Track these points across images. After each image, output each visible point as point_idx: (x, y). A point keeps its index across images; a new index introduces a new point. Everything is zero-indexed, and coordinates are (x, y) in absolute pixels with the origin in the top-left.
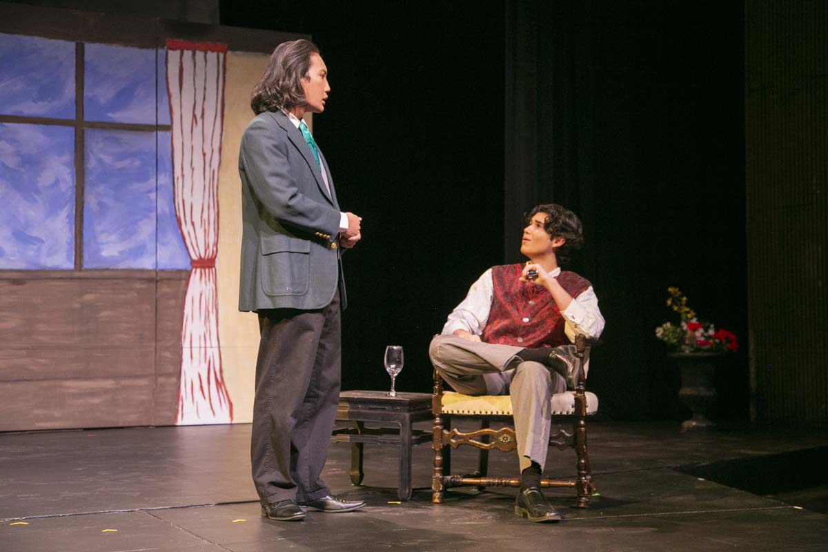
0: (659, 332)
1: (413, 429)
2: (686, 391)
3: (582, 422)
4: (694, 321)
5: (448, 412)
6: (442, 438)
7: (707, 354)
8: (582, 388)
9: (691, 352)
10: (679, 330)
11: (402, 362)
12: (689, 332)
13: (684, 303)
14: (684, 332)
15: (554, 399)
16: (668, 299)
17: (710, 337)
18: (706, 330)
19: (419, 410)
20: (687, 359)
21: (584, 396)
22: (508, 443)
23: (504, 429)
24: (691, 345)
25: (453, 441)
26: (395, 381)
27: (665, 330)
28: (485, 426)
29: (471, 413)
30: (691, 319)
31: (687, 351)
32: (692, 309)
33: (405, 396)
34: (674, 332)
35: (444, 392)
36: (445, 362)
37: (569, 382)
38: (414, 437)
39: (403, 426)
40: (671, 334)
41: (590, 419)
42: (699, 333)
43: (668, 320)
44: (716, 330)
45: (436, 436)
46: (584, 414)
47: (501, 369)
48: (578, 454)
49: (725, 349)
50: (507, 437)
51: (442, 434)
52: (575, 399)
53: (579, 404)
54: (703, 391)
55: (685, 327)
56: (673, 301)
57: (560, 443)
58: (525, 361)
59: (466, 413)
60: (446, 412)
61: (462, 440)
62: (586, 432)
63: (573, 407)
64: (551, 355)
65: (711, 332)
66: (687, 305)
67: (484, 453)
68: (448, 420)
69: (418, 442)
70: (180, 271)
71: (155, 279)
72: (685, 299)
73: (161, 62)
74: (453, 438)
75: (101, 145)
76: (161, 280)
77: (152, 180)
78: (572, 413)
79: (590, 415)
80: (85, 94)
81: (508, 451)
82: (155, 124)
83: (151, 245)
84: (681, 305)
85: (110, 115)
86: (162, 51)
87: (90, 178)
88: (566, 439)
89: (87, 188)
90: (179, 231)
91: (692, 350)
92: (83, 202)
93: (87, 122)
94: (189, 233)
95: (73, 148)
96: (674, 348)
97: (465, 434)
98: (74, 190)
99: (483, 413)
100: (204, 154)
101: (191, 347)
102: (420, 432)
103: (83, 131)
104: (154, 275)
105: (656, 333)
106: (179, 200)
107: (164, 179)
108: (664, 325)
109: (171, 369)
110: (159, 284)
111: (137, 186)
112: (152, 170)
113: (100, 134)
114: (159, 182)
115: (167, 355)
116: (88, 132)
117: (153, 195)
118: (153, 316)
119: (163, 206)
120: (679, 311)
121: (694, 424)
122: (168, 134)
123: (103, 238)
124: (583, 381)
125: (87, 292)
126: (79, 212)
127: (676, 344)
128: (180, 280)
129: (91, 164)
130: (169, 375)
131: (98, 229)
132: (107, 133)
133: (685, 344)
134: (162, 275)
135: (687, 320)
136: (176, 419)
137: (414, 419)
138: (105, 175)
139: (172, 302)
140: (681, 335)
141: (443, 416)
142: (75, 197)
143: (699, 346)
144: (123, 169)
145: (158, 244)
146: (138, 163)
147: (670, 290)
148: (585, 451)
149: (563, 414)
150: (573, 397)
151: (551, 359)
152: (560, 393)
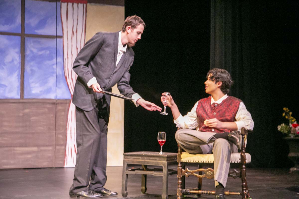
0: (279, 128)
1: (169, 169)
2: (291, 154)
3: (244, 166)
4: (295, 123)
5: (184, 161)
8: (244, 151)
10: (288, 127)
12: (293, 128)
14: (291, 128)
16: (283, 113)
19: (171, 160)
20: (292, 140)
21: (245, 155)
22: (211, 175)
23: (209, 169)
24: (294, 134)
25: (186, 174)
27: (282, 127)
28: (201, 167)
29: (195, 162)
31: (292, 136)
32: (294, 118)
33: (166, 154)
34: (286, 128)
35: (182, 152)
38: (169, 173)
39: (164, 167)
40: (284, 129)
42: (298, 128)
43: (283, 123)
45: (179, 172)
46: (245, 163)
47: (207, 142)
48: (242, 180)
50: (210, 173)
51: (182, 171)
53: (243, 158)
55: (291, 125)
56: (286, 114)
57: (234, 176)
58: (217, 138)
59: (192, 162)
61: (190, 173)
62: (245, 171)
63: (240, 159)
64: (229, 135)
66: (292, 116)
67: (200, 179)
68: (184, 165)
69: (171, 174)
70: (66, 100)
71: (55, 103)
72: (291, 113)
73: (59, 8)
74: (186, 173)
75: (32, 44)
76: (58, 103)
77: (55, 60)
78: (240, 162)
79: (247, 163)
80: (25, 22)
81: (211, 179)
82: (56, 35)
83: (54, 88)
84: (289, 116)
85: (36, 31)
86: (59, 3)
87: (27, 59)
88: (237, 173)
89: (26, 63)
90: (66, 82)
91: (294, 136)
92: (24, 69)
93: (26, 34)
94: (70, 83)
95: (20, 46)
96: (286, 135)
97: (191, 171)
98: (21, 64)
99: (200, 162)
100: (77, 49)
101: (71, 133)
102: (172, 170)
103: (24, 38)
104: (55, 101)
105: (277, 128)
106: (66, 69)
107: (59, 60)
108: (282, 125)
109: (62, 143)
110: (57, 105)
111: (48, 62)
112: (54, 55)
113: (32, 40)
114: (57, 61)
115: (61, 136)
116: (26, 39)
117: (55, 67)
118: (54, 119)
119: (59, 71)
120: (288, 118)
121: (295, 169)
122: (61, 40)
123: (33, 85)
124: (244, 148)
125: (26, 109)
126: (22, 74)
127: (287, 133)
128: (66, 103)
129: (28, 52)
130: (61, 145)
131: (31, 81)
132: (35, 39)
133: (291, 133)
134: (58, 101)
135: (292, 123)
136: (64, 164)
137: (169, 164)
138: (34, 58)
139: (63, 113)
140: (289, 129)
141: (181, 163)
142: (20, 67)
143: (298, 134)
144: (41, 55)
145: (57, 88)
146: (48, 52)
147: (284, 109)
148: (245, 179)
149: (235, 162)
150: (240, 155)
151: (229, 137)
152: (235, 153)
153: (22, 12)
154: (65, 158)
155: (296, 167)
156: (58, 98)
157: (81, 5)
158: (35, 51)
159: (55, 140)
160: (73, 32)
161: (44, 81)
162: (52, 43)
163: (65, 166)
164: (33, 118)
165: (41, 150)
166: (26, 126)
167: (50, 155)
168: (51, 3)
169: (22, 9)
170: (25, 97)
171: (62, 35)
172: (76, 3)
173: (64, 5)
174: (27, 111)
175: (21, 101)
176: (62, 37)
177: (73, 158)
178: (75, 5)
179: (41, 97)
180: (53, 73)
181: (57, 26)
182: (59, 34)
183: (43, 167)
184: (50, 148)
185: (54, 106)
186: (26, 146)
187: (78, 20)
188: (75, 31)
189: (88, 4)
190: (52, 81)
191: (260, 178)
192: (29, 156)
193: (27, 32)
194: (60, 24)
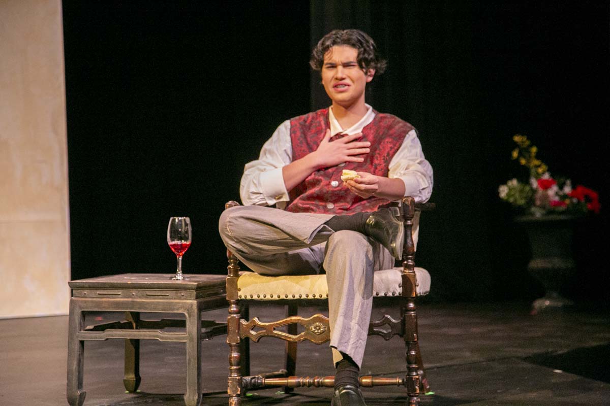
0: (504, 191)
1: (202, 320)
2: (537, 264)
3: (412, 305)
4: (546, 176)
5: (246, 297)
6: (239, 329)
7: (562, 217)
8: (411, 263)
9: (543, 215)
10: (527, 188)
11: (190, 238)
12: (540, 191)
13: (533, 155)
14: (534, 191)
15: (377, 276)
16: (513, 149)
17: (565, 196)
18: (561, 187)
19: (209, 295)
20: (538, 224)
21: (414, 272)
22: (321, 333)
23: (316, 316)
24: (543, 207)
25: (253, 333)
26: (182, 260)
27: (510, 189)
28: (293, 312)
29: (275, 297)
30: (543, 173)
31: (538, 214)
32: (543, 162)
33: (194, 279)
34: (521, 191)
35: (240, 273)
38: (204, 330)
39: (190, 316)
40: (517, 195)
41: (421, 301)
42: (552, 191)
43: (514, 176)
44: (574, 187)
45: (231, 328)
46: (414, 295)
47: (308, 242)
48: (407, 343)
49: (585, 210)
50: (319, 326)
51: (239, 324)
52: (402, 276)
53: (408, 283)
54: (557, 263)
55: (535, 183)
56: (520, 154)
57: (385, 332)
59: (268, 297)
60: (243, 297)
61: (264, 331)
62: (416, 317)
63: (400, 287)
64: (368, 221)
65: (568, 190)
66: (538, 156)
67: (292, 345)
68: (246, 307)
69: (210, 335)
72: (534, 150)
74: (252, 329)
78: (399, 294)
79: (421, 296)
81: (322, 343)
84: (530, 157)
88: (393, 326)
91: (544, 212)
96: (521, 210)
97: (267, 324)
99: (290, 297)
102: (212, 323)
105: (498, 193)
108: (510, 183)
120: (527, 164)
121: (547, 303)
124: (411, 255)
127: (525, 206)
133: (535, 205)
135: (538, 176)
137: (203, 308)
140: (530, 195)
141: (240, 302)
143: (552, 208)
147: (517, 139)
148: (416, 340)
149: (388, 295)
150: (400, 274)
151: (368, 225)
152: (385, 269)
155: (549, 298)
191: (455, 331)
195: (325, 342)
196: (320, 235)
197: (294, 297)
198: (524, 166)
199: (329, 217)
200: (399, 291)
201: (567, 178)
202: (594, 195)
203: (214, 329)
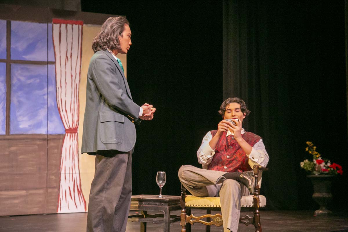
0: (302, 164)
1: (171, 214)
2: (316, 195)
3: (258, 211)
4: (320, 159)
5: (188, 205)
6: (185, 219)
7: (326, 176)
8: (257, 193)
9: (318, 175)
10: (312, 163)
11: (165, 180)
12: (317, 164)
13: (315, 150)
14: (315, 165)
15: (243, 199)
16: (306, 147)
17: (328, 167)
18: (326, 163)
19: (173, 204)
20: (316, 178)
21: (259, 197)
22: (219, 222)
23: (217, 214)
24: (318, 171)
25: (191, 221)
26: (162, 189)
27: (305, 164)
28: (209, 212)
29: (200, 206)
30: (319, 157)
31: (317, 174)
32: (319, 152)
33: (167, 198)
34: (309, 165)
35: (186, 195)
36: (186, 180)
37: (250, 190)
38: (171, 219)
39: (165, 213)
40: (308, 166)
41: (261, 209)
42: (323, 165)
43: (307, 158)
44: (331, 164)
45: (182, 218)
46: (259, 207)
47: (215, 183)
48: (256, 227)
49: (336, 173)
50: (219, 219)
51: (186, 217)
52: (254, 199)
53: (256, 201)
54: (325, 195)
55: (315, 162)
56: (309, 149)
57: (246, 222)
58: (227, 179)
59: (197, 206)
60: (187, 206)
61: (196, 220)
62: (259, 216)
63: (252, 203)
64: (240, 176)
65: (329, 164)
67: (208, 227)
68: (189, 210)
69: (174, 221)
70: (59, 135)
71: (47, 139)
72: (315, 147)
73: (50, 30)
74: (191, 219)
75: (19, 72)
76: (50, 139)
77: (46, 89)
78: (252, 206)
79: (262, 207)
80: (11, 46)
81: (219, 226)
82: (47, 61)
83: (45, 122)
84: (313, 151)
85: (24, 57)
86: (50, 25)
87: (14, 88)
88: (249, 219)
89: (12, 93)
90: (59, 115)
91: (319, 173)
92: (10, 101)
93: (12, 60)
94: (64, 116)
95: (5, 73)
96: (310, 173)
97: (197, 217)
98: (6, 94)
99: (207, 206)
100: (72, 76)
101: (65, 173)
102: (176, 216)
103: (10, 65)
104: (46, 137)
105: (300, 165)
106: (59, 99)
107: (51, 89)
108: (305, 161)
109: (55, 185)
110: (49, 142)
111: (38, 92)
112: (45, 84)
113: (19, 66)
114: (49, 90)
115: (53, 177)
116: (13, 65)
117: (46, 97)
118: (46, 157)
119: (51, 102)
120: (312, 154)
121: (321, 212)
122: (54, 66)
123: (20, 118)
124: (258, 190)
125: (12, 146)
126: (8, 106)
127: (311, 171)
128: (60, 139)
129: (14, 81)
130: (54, 188)
131: (18, 114)
132: (22, 66)
133: (315, 171)
134: (50, 137)
135: (316, 158)
136: (57, 210)
137: (171, 210)
138: (21, 87)
139: (56, 151)
140: (313, 166)
141: (186, 208)
142: (6, 98)
143: (322, 172)
144: (30, 84)
145: (48, 122)
146: (38, 81)
147: (307, 143)
148: (259, 226)
149: (247, 206)
150: (252, 198)
151: (240, 178)
152: (246, 195)
153: (7, 35)
154: (58, 202)
155: (321, 210)
156: (50, 133)
157: (76, 27)
158: (22, 79)
159: (47, 182)
160: (67, 57)
161: (33, 114)
162: (42, 70)
163: (59, 212)
164: (21, 157)
165: (31, 194)
166: (12, 167)
167: (41, 199)
168: (41, 25)
169: (7, 32)
170: (11, 133)
171: (54, 60)
172: (70, 24)
173: (56, 27)
174: (13, 149)
175: (7, 137)
176: (54, 63)
177: (68, 202)
178: (69, 26)
179: (30, 133)
180: (44, 104)
181: (49, 51)
182: (51, 59)
183: (32, 213)
184: (41, 191)
185: (45, 142)
186: (12, 190)
187: (72, 43)
188: (69, 56)
189: (84, 25)
190: (43, 113)
192: (17, 201)
193: (13, 58)
194: (52, 48)
195: (221, 226)
196: (221, 180)
197: (208, 206)
198: (311, 154)
199: (225, 173)
200: (252, 205)
201: (329, 160)
202: (340, 167)
203: (176, 219)
